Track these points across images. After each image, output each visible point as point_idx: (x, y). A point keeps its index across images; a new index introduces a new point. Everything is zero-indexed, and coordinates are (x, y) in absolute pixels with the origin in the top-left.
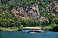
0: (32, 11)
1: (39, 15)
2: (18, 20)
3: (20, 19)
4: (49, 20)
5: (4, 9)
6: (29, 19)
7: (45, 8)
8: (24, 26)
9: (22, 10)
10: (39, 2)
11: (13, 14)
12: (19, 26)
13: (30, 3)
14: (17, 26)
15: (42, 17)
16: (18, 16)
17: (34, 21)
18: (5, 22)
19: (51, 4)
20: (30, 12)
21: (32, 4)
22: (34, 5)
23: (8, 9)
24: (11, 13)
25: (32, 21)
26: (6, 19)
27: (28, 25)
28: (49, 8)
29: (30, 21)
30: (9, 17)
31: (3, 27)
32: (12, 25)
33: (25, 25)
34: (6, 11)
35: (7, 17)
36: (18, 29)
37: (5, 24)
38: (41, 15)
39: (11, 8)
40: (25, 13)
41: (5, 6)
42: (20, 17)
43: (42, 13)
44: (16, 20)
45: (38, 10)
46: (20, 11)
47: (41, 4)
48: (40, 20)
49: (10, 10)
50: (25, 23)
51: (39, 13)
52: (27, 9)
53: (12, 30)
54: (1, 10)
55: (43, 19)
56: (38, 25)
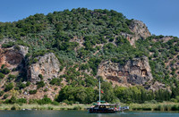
0: (137, 71)
1: (152, 78)
2: (109, 89)
3: (114, 86)
4: (172, 89)
5: (83, 68)
6: (132, 86)
7: (163, 64)
8: (121, 101)
9: (117, 69)
10: (151, 53)
11: (99, 77)
12: (111, 101)
13: (133, 56)
15: (157, 83)
16: (108, 81)
17: (142, 90)
18: (84, 94)
19: (175, 57)
20: (133, 73)
21: (137, 57)
22: (142, 59)
23: (91, 67)
24: (96, 74)
25: (138, 91)
26: (86, 86)
27: (129, 99)
28: (172, 65)
29: (133, 92)
30: (91, 83)
31: (81, 102)
33: (124, 99)
34: (86, 71)
35: (88, 83)
37: (84, 96)
38: (156, 79)
39: (95, 65)
40: (123, 75)
41: (84, 61)
42: (114, 83)
43: (157, 75)
44: (105, 88)
45: (148, 70)
46: (113, 71)
47: (155, 56)
48: (154, 90)
49: (94, 69)
50: (123, 95)
51: (150, 75)
52: (126, 67)
54: (77, 69)
55: (159, 87)
56: (149, 99)
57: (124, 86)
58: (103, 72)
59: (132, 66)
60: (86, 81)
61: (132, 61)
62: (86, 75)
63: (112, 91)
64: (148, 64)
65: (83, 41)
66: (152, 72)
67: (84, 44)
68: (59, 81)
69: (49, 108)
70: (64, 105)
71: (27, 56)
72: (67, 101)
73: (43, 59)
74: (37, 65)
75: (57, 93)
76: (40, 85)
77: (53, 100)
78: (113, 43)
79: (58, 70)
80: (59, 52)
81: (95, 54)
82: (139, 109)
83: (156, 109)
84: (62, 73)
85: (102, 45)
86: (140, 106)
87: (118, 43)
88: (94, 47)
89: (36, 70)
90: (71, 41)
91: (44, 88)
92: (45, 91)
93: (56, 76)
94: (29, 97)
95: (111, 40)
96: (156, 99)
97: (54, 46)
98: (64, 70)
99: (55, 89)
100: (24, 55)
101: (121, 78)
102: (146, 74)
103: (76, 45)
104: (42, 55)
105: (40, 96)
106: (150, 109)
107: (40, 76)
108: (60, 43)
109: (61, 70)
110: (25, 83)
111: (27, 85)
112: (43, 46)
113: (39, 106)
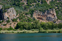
0: (50, 15)
1: (56, 18)
2: (38, 23)
3: (40, 22)
5: (26, 14)
6: (48, 22)
9: (42, 14)
10: (56, 7)
11: (34, 18)
12: (39, 29)
13: (49, 8)
14: (37, 28)
15: (59, 20)
16: (38, 19)
17: (52, 24)
18: (27, 25)
20: (48, 16)
21: (50, 9)
22: (52, 10)
23: (30, 14)
24: (32, 17)
25: (50, 24)
26: (28, 22)
27: (47, 28)
29: (49, 24)
30: (30, 21)
32: (33, 28)
33: (45, 27)
34: (28, 15)
35: (29, 20)
36: (38, 31)
37: (27, 27)
38: (58, 18)
39: (32, 12)
40: (44, 17)
41: (27, 11)
42: (40, 20)
43: (59, 17)
44: (36, 23)
45: (55, 14)
46: (40, 15)
47: (58, 9)
48: (57, 23)
49: (31, 15)
50: (44, 26)
51: (56, 17)
52: (46, 13)
53: (33, 32)
54: (24, 15)
55: (59, 22)
56: (55, 27)
57: (44, 22)
58: (35, 16)
59: (48, 13)
60: (28, 20)
61: (48, 11)
62: (28, 17)
63: (39, 24)
64: (55, 12)
65: (26, 2)
66: (57, 16)
67: (27, 3)
68: (16, 20)
69: (12, 32)
70: (19, 31)
71: (2, 9)
72: (20, 29)
73: (9, 10)
74: (7, 13)
75: (15, 25)
76: (8, 22)
77: (14, 28)
78: (40, 3)
79: (15, 15)
80: (16, 7)
81: (32, 8)
82: (51, 32)
83: (58, 32)
84: (17, 16)
85: (35, 4)
86: (52, 31)
87: (42, 3)
88: (31, 5)
89: (6, 15)
90: (21, 2)
91: (10, 23)
92: (10, 24)
93: (15, 18)
94: (3, 27)
95: (39, 2)
96: (58, 27)
97: (13, 4)
98: (18, 15)
99: (15, 23)
100: (1, 8)
101: (43, 18)
102: (54, 17)
103: (23, 4)
104: (8, 9)
105: (8, 26)
106: (56, 32)
107: (8, 18)
108: (16, 3)
109: (17, 15)
110: (1, 21)
111: (3, 22)
112: (9, 4)
113: (8, 31)
